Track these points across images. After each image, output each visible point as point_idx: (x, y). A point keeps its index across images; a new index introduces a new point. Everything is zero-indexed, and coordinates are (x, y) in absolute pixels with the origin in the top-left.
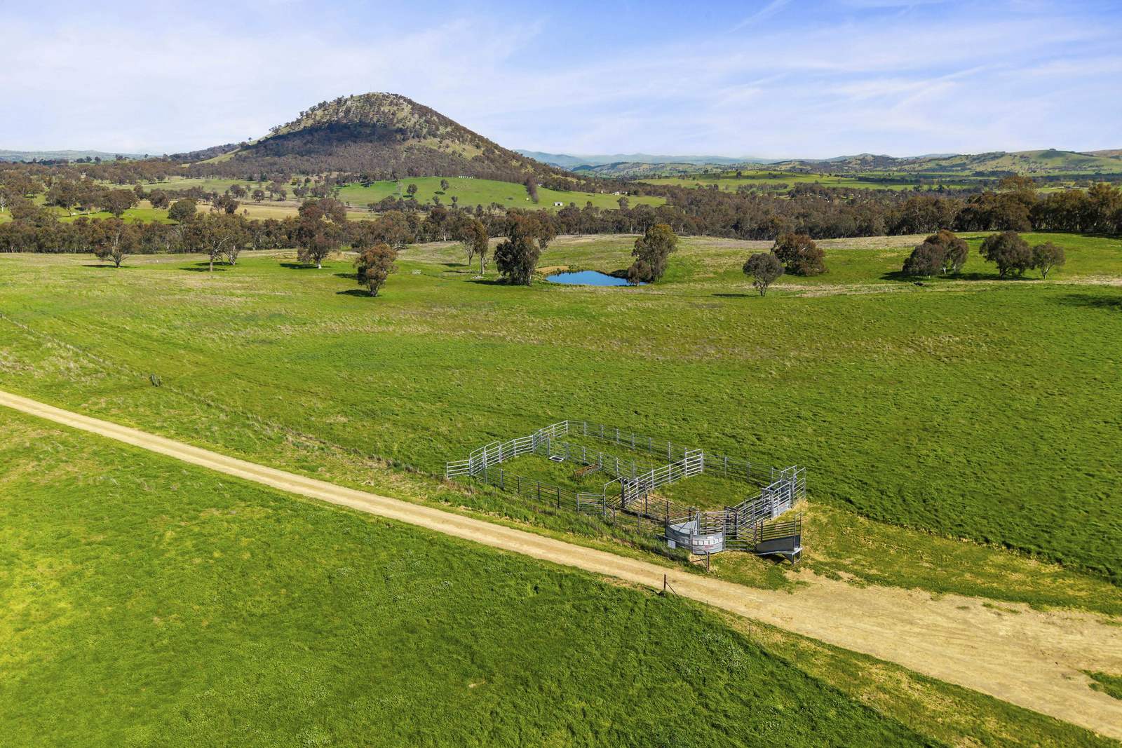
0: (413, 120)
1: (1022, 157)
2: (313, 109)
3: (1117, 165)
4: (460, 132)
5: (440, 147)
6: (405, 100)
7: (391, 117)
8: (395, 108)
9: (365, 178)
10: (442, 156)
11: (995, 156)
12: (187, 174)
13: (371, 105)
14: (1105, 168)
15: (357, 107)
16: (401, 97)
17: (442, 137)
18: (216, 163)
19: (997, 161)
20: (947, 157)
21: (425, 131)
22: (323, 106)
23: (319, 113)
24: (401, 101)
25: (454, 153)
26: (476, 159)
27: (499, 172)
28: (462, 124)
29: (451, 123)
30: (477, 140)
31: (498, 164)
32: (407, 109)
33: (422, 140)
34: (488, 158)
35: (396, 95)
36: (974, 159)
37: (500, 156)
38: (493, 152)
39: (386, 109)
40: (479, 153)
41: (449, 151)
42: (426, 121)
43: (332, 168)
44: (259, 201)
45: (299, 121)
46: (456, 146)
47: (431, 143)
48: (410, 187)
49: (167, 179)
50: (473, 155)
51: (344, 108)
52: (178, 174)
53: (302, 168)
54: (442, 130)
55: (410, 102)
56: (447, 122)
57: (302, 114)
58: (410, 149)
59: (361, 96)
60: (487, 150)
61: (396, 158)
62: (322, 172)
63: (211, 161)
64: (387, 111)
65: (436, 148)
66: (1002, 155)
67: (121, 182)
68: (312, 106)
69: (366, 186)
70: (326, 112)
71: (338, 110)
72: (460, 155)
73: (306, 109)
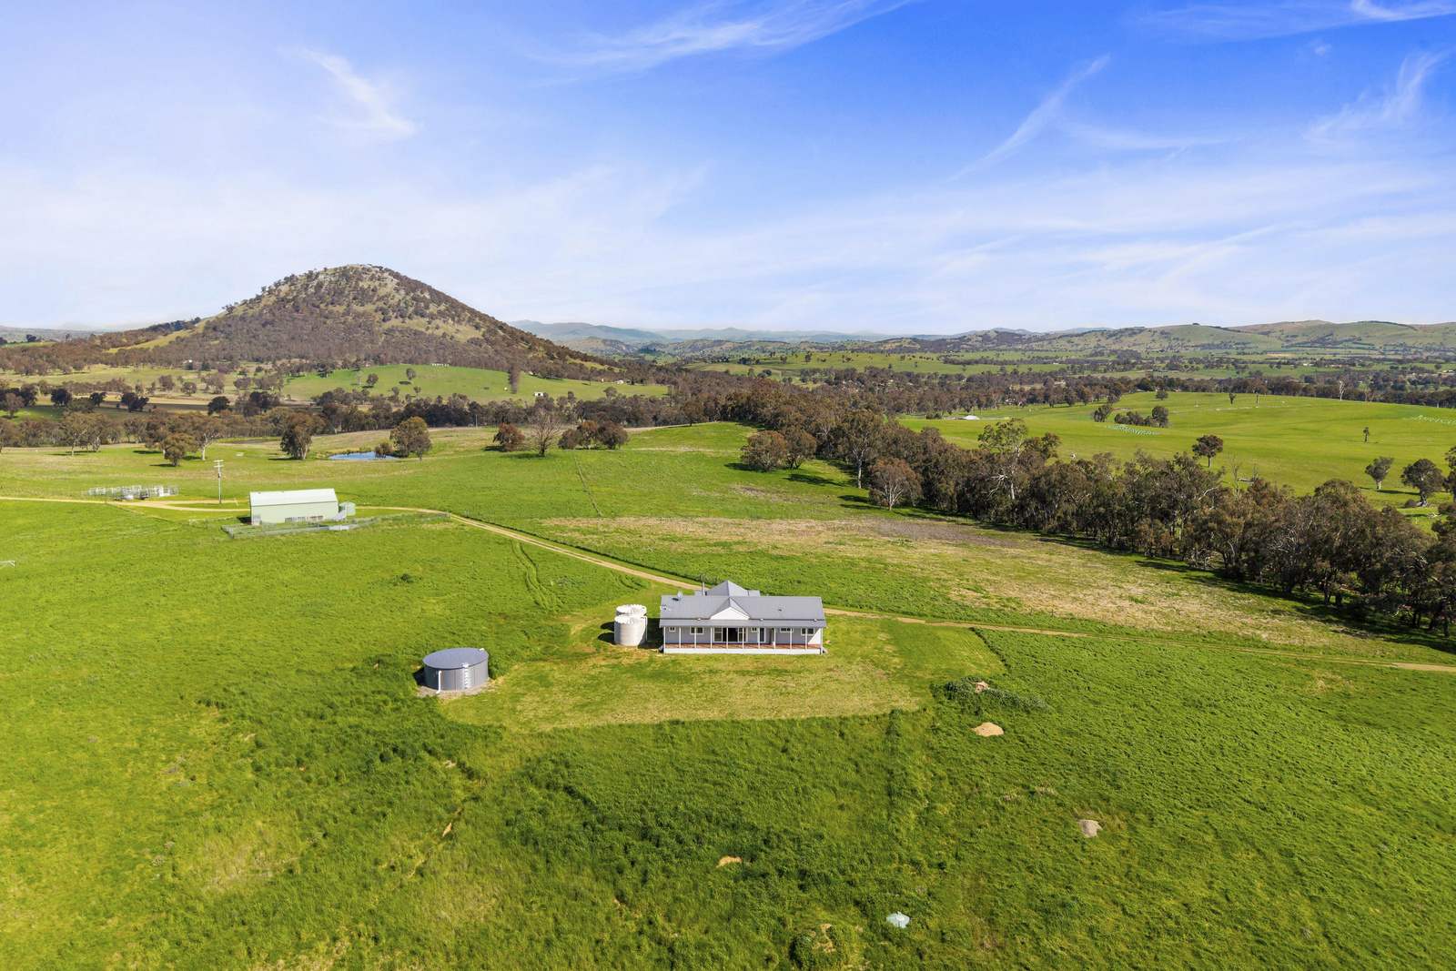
0: (398, 297)
1: (1162, 333)
2: (278, 284)
3: (1265, 342)
4: (455, 310)
5: (428, 328)
6: (392, 273)
7: (371, 293)
8: (377, 283)
9: (323, 366)
10: (430, 339)
11: (1133, 332)
12: (113, 362)
13: (348, 279)
14: (1252, 345)
15: (331, 282)
16: (387, 270)
17: (432, 317)
18: (152, 347)
19: (1135, 337)
20: (1080, 332)
21: (411, 309)
22: (291, 280)
23: (285, 288)
24: (386, 275)
25: (444, 335)
26: (473, 341)
27: (498, 358)
28: (462, 300)
29: (447, 299)
30: (476, 318)
31: (499, 348)
32: (391, 283)
33: (407, 320)
34: (487, 340)
35: (381, 268)
36: (1111, 336)
37: (504, 338)
38: (496, 333)
39: (364, 284)
40: (478, 334)
41: (439, 333)
42: (414, 299)
43: (292, 354)
44: (189, 394)
45: (259, 298)
46: (447, 327)
47: (418, 323)
48: (370, 376)
49: (86, 368)
50: (469, 337)
51: (315, 283)
52: (102, 363)
53: (256, 354)
54: (433, 309)
55: (396, 275)
56: (439, 297)
57: (263, 289)
58: (389, 332)
59: (336, 269)
60: (489, 331)
61: (372, 342)
62: (279, 359)
63: (145, 345)
64: (366, 287)
65: (423, 330)
66: (1141, 330)
67: (28, 372)
68: (276, 280)
69: (323, 376)
70: (293, 288)
71: (308, 285)
72: (452, 338)
73: (270, 283)
